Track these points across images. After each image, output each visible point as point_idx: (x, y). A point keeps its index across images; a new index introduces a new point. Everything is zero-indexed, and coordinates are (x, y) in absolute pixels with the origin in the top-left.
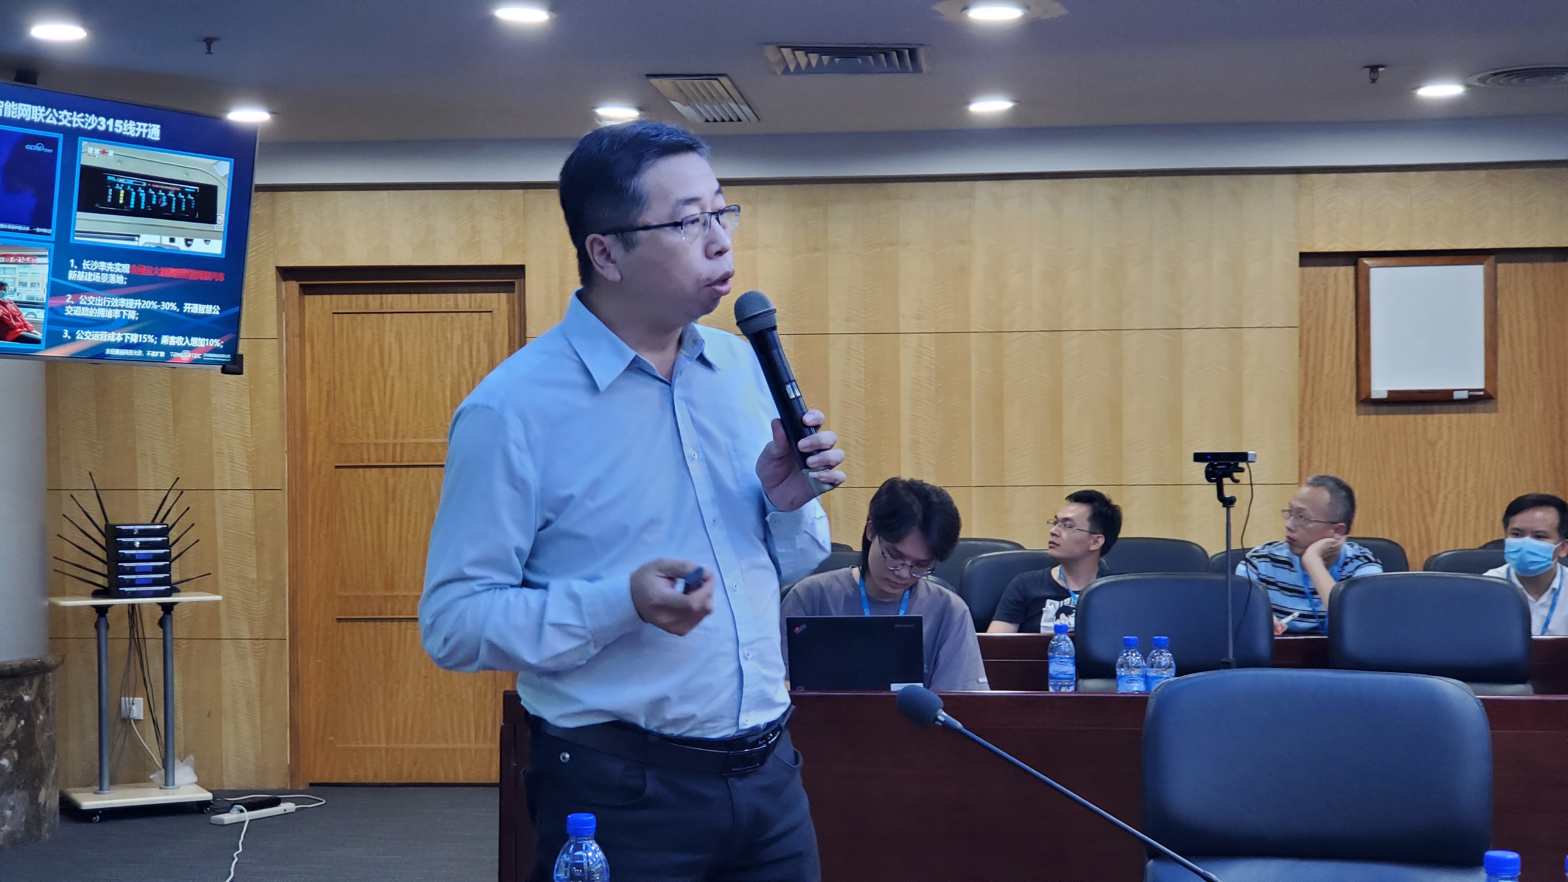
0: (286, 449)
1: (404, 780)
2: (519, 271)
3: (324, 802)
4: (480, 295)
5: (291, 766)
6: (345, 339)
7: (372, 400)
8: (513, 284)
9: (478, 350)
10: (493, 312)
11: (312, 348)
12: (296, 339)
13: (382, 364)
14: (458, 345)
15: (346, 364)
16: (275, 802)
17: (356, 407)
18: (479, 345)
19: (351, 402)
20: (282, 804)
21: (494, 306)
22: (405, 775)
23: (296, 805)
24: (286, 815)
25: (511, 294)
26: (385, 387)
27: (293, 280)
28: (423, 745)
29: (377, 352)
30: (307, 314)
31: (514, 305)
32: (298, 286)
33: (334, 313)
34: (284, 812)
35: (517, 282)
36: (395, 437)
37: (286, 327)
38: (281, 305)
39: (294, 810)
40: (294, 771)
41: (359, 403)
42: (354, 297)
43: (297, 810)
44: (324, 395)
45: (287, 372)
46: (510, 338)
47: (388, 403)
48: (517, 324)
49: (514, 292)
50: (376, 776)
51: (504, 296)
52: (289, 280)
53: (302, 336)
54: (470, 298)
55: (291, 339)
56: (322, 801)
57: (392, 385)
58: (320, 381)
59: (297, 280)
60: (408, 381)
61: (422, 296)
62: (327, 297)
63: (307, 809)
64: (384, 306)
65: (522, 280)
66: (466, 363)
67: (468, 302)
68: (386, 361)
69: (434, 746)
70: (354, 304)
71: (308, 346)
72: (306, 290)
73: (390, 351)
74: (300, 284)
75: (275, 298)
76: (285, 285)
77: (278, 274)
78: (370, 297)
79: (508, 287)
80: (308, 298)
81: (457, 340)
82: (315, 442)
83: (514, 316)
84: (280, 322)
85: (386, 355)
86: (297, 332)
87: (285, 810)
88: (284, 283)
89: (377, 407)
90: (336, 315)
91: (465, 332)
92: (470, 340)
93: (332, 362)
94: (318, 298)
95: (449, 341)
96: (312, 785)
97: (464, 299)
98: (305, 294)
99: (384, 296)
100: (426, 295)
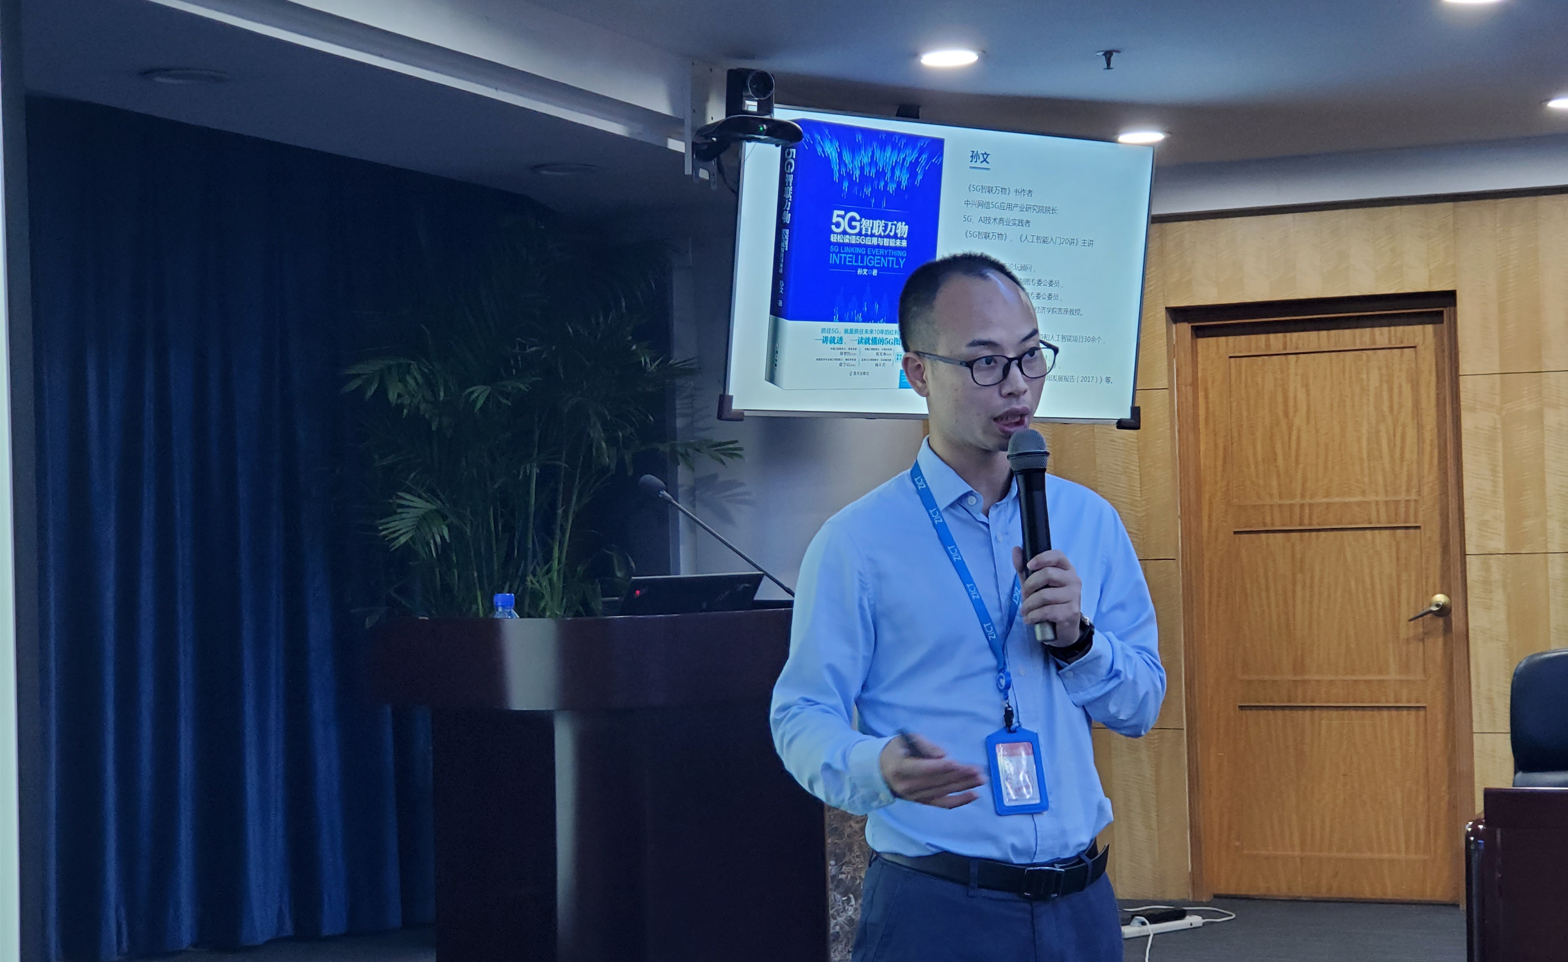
0: (1179, 514)
1: (1324, 893)
2: (1449, 297)
3: (1234, 916)
4: (1401, 328)
5: (1192, 874)
6: (1243, 385)
7: (1275, 454)
8: (1442, 313)
9: (1400, 392)
10: (1417, 348)
11: (1206, 397)
12: (1188, 387)
13: (1286, 414)
14: (1376, 388)
15: (1245, 414)
16: (1180, 915)
17: (1256, 463)
18: (1400, 387)
19: (1251, 459)
20: (1187, 917)
21: (1418, 340)
22: (1324, 890)
23: (1203, 919)
24: (1193, 930)
25: (1438, 326)
26: (1290, 438)
27: (1184, 321)
28: (1344, 855)
29: (1280, 399)
30: (1200, 359)
31: (1442, 338)
32: (1190, 327)
33: (1231, 357)
34: (1189, 927)
35: (1446, 311)
36: (1303, 496)
37: (1177, 376)
38: (1172, 352)
39: (1201, 925)
40: (1196, 879)
41: (1260, 459)
42: (1253, 337)
43: (1204, 924)
44: (1221, 453)
45: (1180, 426)
46: (1438, 377)
47: (1293, 458)
48: (1446, 359)
49: (1442, 322)
50: (1289, 889)
51: (1430, 328)
52: (1180, 322)
53: (1194, 385)
54: (1390, 332)
55: (1183, 388)
56: (1231, 916)
57: (1299, 438)
58: (1215, 435)
59: (1189, 323)
60: (1317, 431)
61: (1333, 332)
62: (1222, 339)
63: (1215, 925)
64: (1288, 347)
65: (1452, 309)
66: (1386, 408)
67: (1386, 335)
68: (1291, 410)
69: (1357, 855)
70: (1253, 345)
71: (1201, 394)
72: (1199, 332)
73: (1295, 398)
74: (1192, 326)
75: (1166, 343)
76: (1176, 328)
77: (1168, 316)
78: (1272, 336)
79: (1435, 318)
80: (1202, 342)
81: (1374, 381)
82: (1211, 504)
83: (1443, 350)
84: (1170, 370)
85: (1291, 403)
86: (1189, 380)
87: (1191, 924)
88: (1174, 326)
89: (1280, 461)
90: (1232, 359)
91: (1384, 372)
92: (1390, 382)
93: (1229, 413)
94: (1212, 340)
95: (1365, 382)
96: (1216, 896)
97: (1382, 334)
98: (1198, 337)
99: (1288, 335)
100: (1337, 331)
